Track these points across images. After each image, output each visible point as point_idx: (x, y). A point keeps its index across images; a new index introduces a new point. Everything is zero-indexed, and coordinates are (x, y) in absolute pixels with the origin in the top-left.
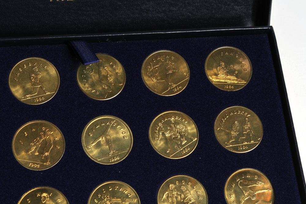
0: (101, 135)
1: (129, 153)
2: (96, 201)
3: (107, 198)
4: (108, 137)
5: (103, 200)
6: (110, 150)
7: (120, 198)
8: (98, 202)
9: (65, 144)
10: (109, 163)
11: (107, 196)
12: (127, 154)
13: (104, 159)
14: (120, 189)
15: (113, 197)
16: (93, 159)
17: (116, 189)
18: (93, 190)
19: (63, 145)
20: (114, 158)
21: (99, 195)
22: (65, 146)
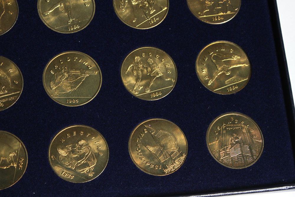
0: (60, 2)
1: (90, 22)
2: (52, 72)
3: (65, 69)
4: (68, 4)
5: (60, 71)
6: (69, 17)
7: (80, 70)
8: (54, 74)
9: (18, 10)
10: (68, 32)
11: (64, 68)
12: (88, 23)
13: (62, 28)
14: (80, 60)
15: (72, 69)
16: (49, 27)
17: (75, 60)
18: (49, 60)
19: (17, 11)
20: (74, 27)
21: (56, 66)
22: (18, 11)
